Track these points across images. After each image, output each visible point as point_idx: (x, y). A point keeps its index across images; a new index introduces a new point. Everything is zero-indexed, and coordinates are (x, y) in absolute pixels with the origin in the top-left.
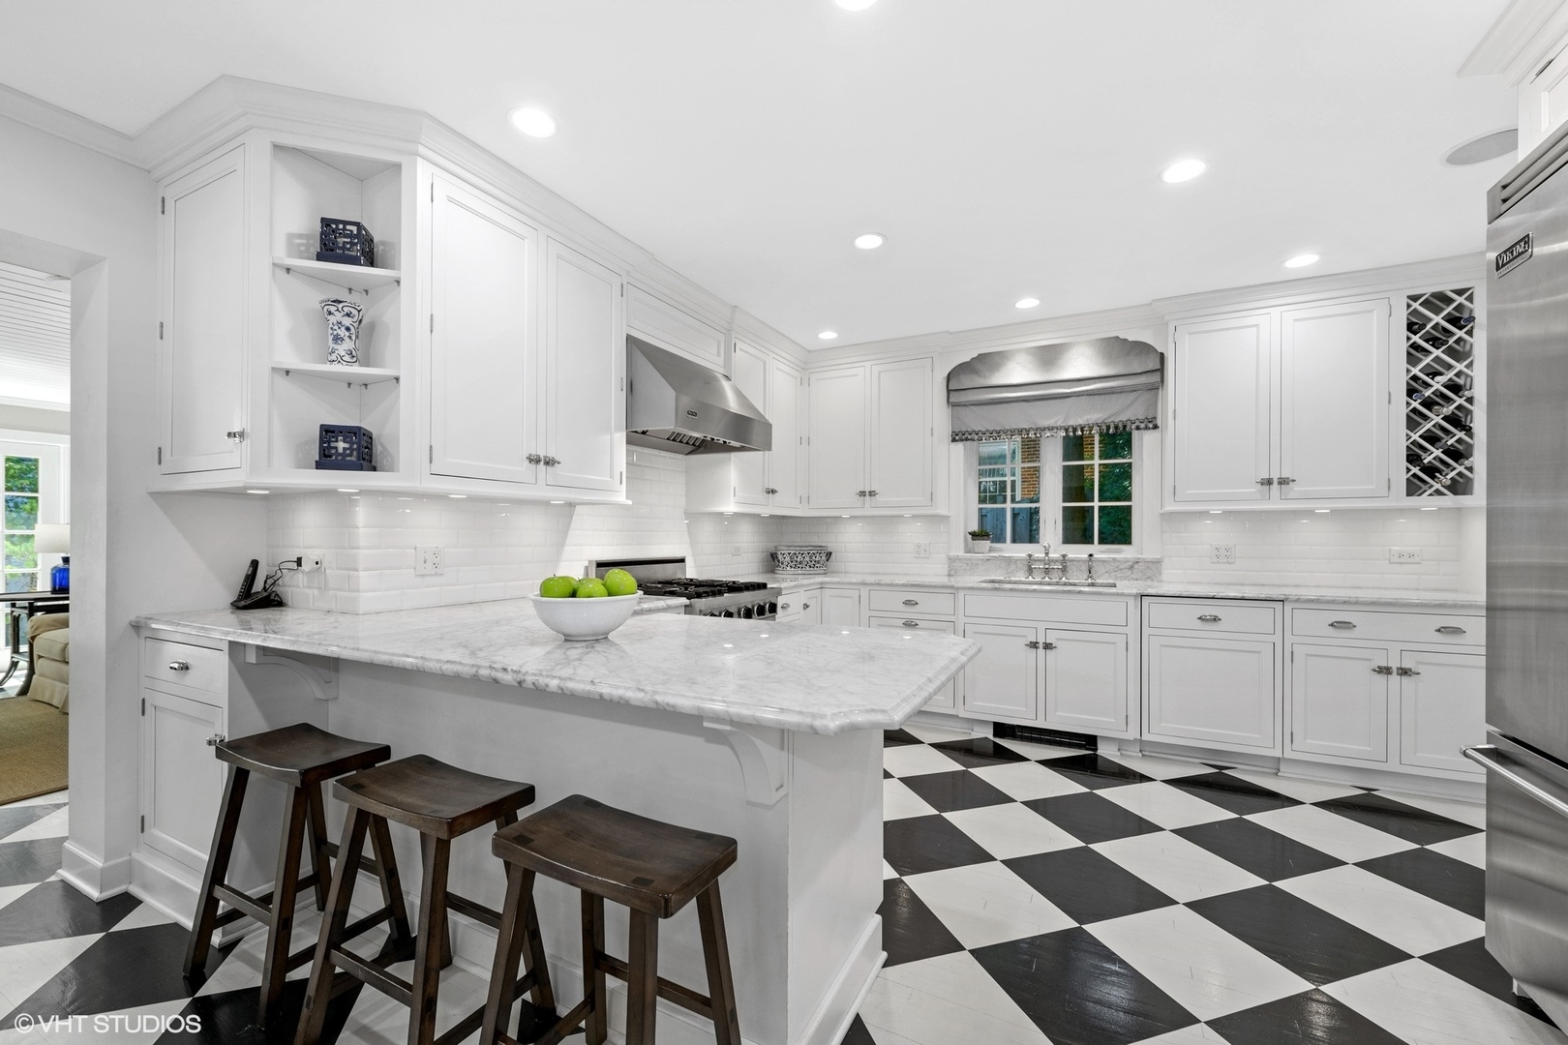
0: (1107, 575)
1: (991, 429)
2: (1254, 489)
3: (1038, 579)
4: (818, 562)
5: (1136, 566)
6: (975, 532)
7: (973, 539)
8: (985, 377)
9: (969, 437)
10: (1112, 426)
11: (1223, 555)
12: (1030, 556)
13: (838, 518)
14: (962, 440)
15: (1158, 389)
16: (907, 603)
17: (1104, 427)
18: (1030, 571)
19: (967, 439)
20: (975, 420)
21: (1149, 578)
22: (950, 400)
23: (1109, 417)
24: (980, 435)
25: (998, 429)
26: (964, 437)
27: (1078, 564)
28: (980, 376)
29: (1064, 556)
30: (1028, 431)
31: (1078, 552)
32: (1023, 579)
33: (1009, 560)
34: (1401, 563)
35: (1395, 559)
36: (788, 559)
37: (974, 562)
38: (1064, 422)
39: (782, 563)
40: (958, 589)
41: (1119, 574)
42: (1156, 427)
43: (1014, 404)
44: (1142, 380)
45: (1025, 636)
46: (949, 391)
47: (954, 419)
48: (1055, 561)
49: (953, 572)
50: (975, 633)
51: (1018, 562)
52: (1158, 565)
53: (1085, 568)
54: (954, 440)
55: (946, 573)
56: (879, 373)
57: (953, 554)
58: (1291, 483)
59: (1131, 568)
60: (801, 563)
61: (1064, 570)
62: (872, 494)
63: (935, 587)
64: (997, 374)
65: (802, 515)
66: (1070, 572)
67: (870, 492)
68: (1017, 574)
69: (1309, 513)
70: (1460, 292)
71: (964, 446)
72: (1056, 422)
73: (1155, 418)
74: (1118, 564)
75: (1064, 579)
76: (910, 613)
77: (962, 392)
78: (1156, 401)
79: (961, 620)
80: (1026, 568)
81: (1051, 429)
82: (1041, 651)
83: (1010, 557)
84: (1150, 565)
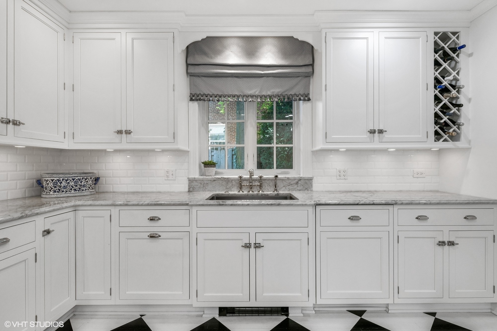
0: (284, 188)
1: (215, 93)
2: (366, 136)
3: (245, 193)
4: (84, 186)
5: (299, 182)
6: (206, 162)
7: (205, 167)
8: (212, 58)
9: (202, 98)
10: (286, 97)
11: (342, 175)
12: (241, 177)
13: (104, 151)
14: (197, 100)
15: (310, 76)
16: (152, 219)
17: (282, 97)
18: (241, 187)
19: (200, 100)
20: (205, 87)
21: (306, 189)
22: (189, 71)
23: (285, 92)
24: (209, 97)
25: (220, 94)
26: (198, 98)
27: (268, 182)
28: (208, 57)
29: (261, 177)
30: (238, 97)
31: (268, 174)
32: (236, 192)
33: (228, 180)
34: (417, 178)
35: (416, 176)
36: (51, 185)
37: (206, 182)
38: (259, 93)
39: (46, 189)
40: (192, 205)
41: (290, 187)
42: (309, 100)
43: (230, 78)
44: (303, 70)
45: (242, 240)
46: (188, 65)
47: (192, 85)
48: (255, 180)
49: (191, 189)
50: (205, 240)
51: (233, 181)
52: (311, 181)
53: (272, 184)
54: (191, 100)
55: (187, 190)
56: (133, 39)
57: (192, 176)
58: (384, 133)
59: (297, 183)
60: (65, 187)
61: (261, 186)
62: (128, 132)
63: (174, 205)
64: (219, 57)
65: (67, 148)
66: (264, 187)
67: (126, 131)
68: (233, 189)
69: (384, 151)
70: (454, 34)
71: (199, 104)
72: (255, 93)
73: (309, 94)
74: (290, 181)
75: (261, 192)
76: (154, 228)
77: (197, 67)
78: (309, 83)
79: (194, 231)
80: (238, 185)
81: (252, 96)
82: (252, 250)
83: (228, 178)
84: (307, 181)
